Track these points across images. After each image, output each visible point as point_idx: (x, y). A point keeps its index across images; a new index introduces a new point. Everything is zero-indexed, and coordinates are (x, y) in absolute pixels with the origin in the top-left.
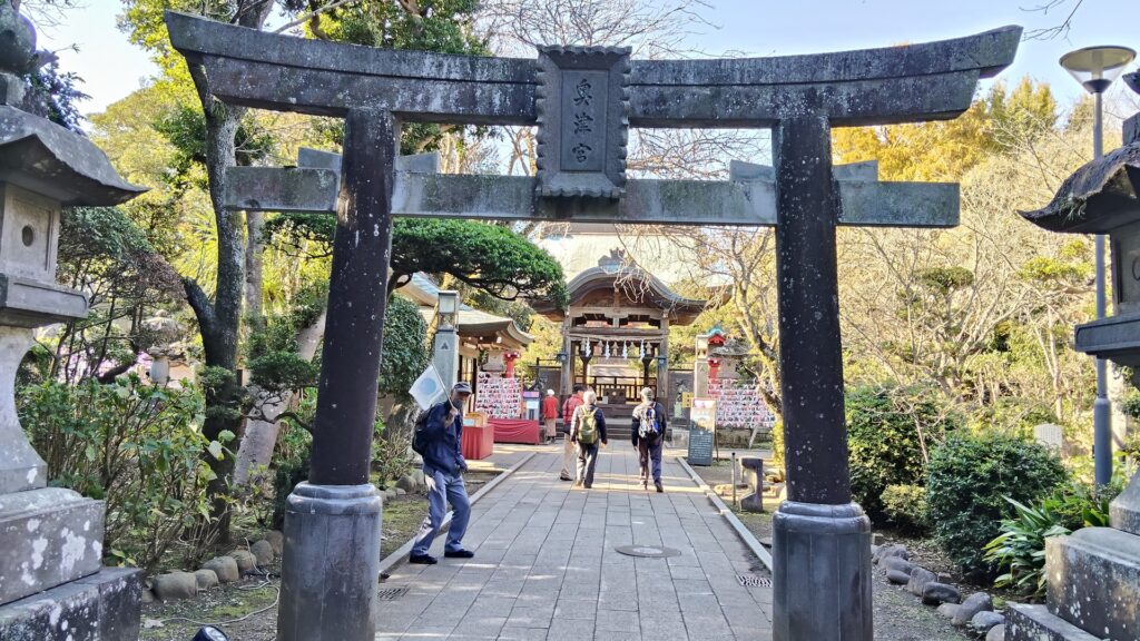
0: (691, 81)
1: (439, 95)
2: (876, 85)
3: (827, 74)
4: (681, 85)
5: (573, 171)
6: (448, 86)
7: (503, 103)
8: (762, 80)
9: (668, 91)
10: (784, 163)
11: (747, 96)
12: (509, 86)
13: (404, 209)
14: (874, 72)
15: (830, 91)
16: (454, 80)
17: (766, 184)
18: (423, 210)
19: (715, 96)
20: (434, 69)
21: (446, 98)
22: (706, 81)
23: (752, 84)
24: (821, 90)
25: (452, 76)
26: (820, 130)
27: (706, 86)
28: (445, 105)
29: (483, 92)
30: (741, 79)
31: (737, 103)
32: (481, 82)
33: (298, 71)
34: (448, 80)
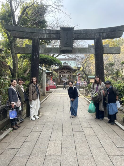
0: (82, 33)
2: (109, 33)
3: (102, 31)
5: (66, 46)
7: (55, 36)
8: (93, 32)
9: (79, 34)
10: (96, 45)
11: (91, 35)
12: (56, 34)
13: (41, 53)
14: (109, 31)
15: (102, 34)
16: (48, 33)
17: (93, 48)
19: (86, 35)
20: (45, 32)
21: (47, 36)
22: (85, 33)
23: (91, 33)
24: (101, 34)
26: (101, 39)
29: (52, 35)
31: (89, 36)
32: (52, 33)
33: (25, 32)
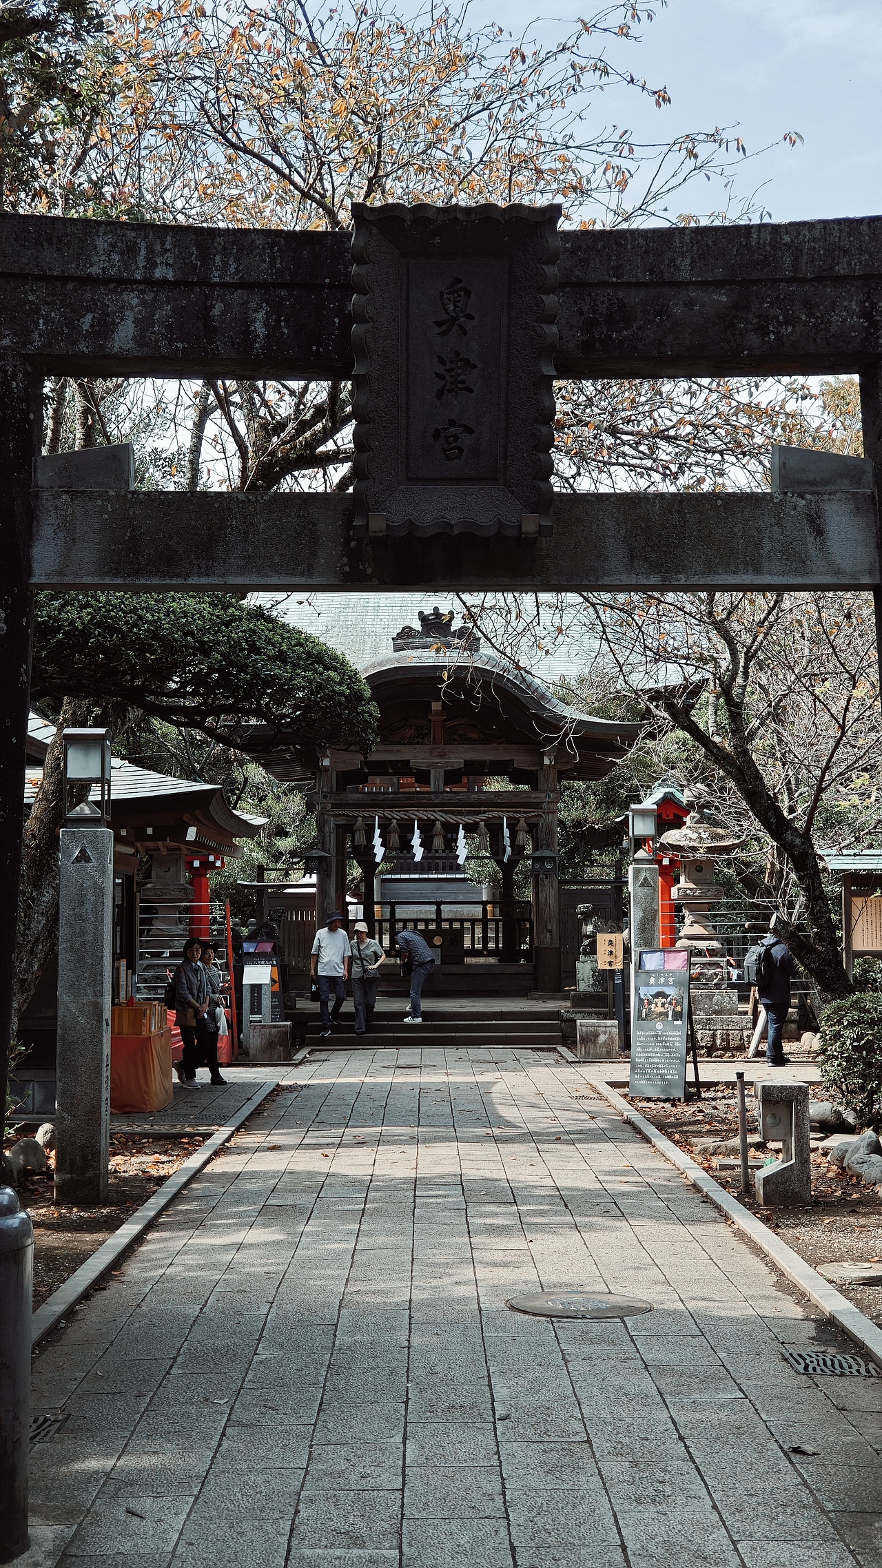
0: (685, 274)
1: (129, 316)
4: (663, 283)
5: (433, 481)
6: (149, 297)
7: (272, 330)
8: (841, 269)
9: (634, 298)
11: (809, 306)
12: (283, 293)
13: (61, 573)
16: (163, 282)
17: (854, 497)
18: (103, 574)
19: (739, 307)
20: (116, 257)
21: (143, 324)
22: (719, 273)
23: (819, 279)
25: (158, 273)
27: (718, 284)
28: (140, 339)
29: (228, 307)
30: (795, 268)
31: (787, 322)
32: (223, 285)
34: (149, 282)
